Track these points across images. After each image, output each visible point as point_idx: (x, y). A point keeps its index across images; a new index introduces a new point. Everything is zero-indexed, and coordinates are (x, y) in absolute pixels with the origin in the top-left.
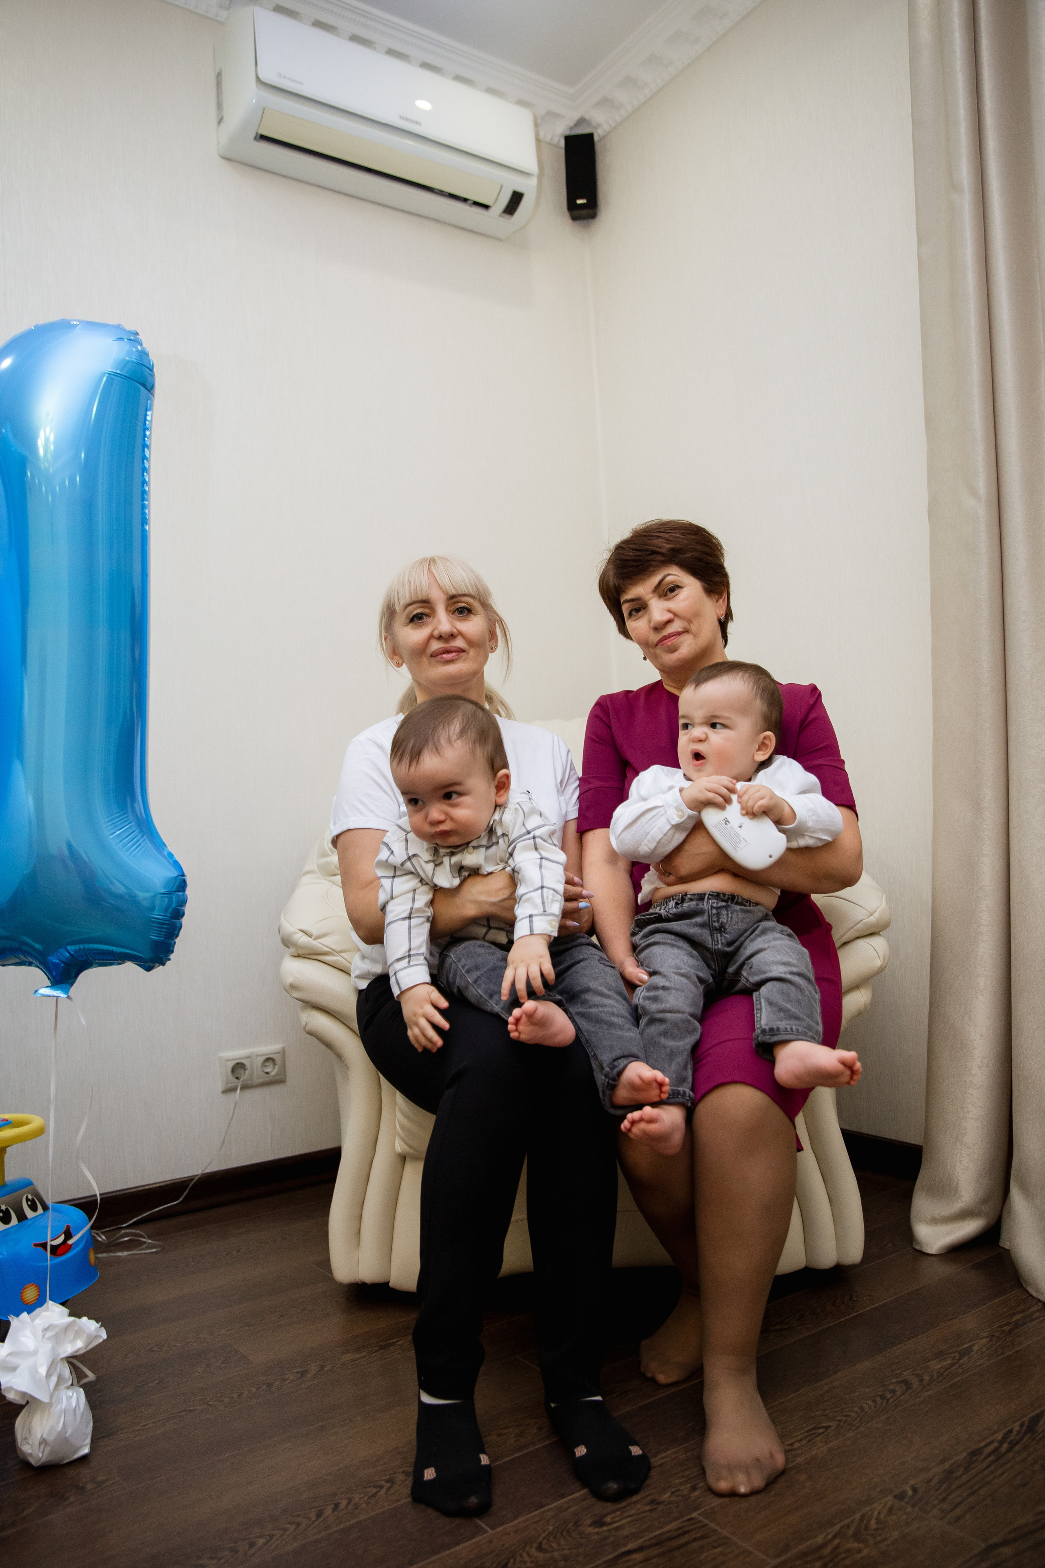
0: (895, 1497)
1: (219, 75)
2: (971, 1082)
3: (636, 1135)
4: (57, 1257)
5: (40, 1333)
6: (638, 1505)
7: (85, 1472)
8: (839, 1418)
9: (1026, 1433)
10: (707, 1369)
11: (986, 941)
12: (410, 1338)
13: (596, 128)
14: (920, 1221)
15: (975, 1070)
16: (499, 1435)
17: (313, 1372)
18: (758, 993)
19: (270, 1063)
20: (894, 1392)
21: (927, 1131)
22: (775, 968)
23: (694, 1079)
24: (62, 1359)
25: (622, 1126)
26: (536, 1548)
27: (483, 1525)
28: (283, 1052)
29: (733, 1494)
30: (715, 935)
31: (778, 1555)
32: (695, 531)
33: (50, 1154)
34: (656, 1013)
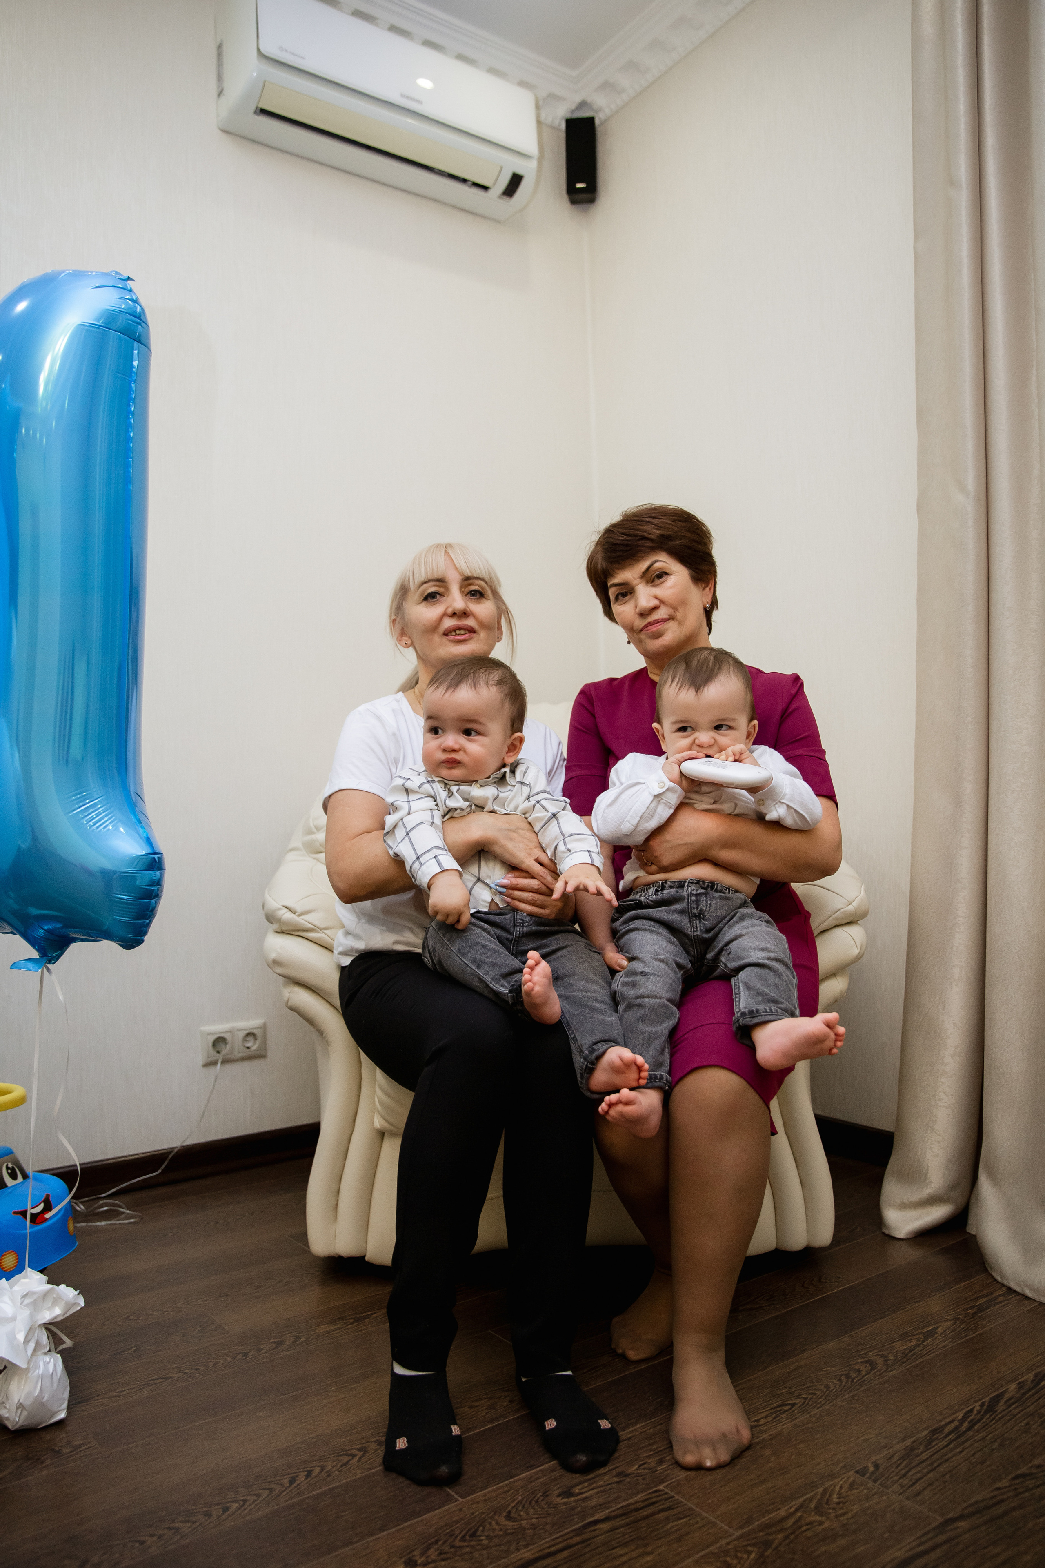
0: (857, 1472)
1: (220, 47)
2: (943, 1071)
3: (612, 1117)
4: (35, 1225)
5: (18, 1300)
6: (605, 1477)
7: (61, 1436)
8: (804, 1396)
9: (986, 1413)
10: (676, 1346)
11: (962, 932)
12: (385, 1311)
13: (597, 112)
14: (890, 1206)
15: (948, 1059)
16: (471, 1407)
17: (288, 1343)
18: (736, 978)
19: (250, 1038)
20: (859, 1371)
21: (899, 1118)
22: (753, 953)
23: (671, 1062)
24: (39, 1325)
25: (600, 1109)
26: (505, 1517)
27: (453, 1494)
28: (264, 1027)
29: (699, 1468)
30: (694, 922)
31: (742, 1527)
32: (686, 518)
33: (32, 1124)
34: (634, 999)
